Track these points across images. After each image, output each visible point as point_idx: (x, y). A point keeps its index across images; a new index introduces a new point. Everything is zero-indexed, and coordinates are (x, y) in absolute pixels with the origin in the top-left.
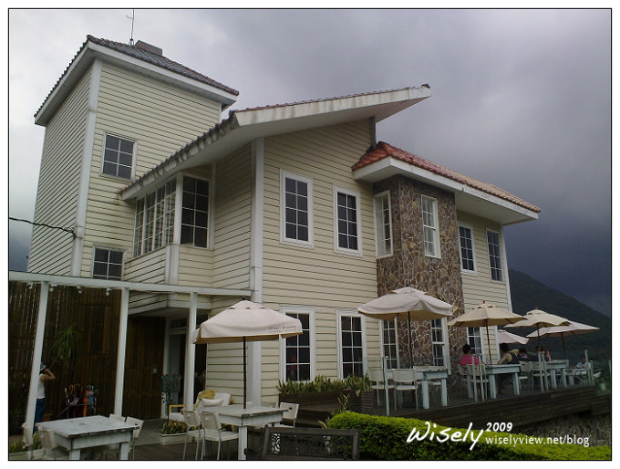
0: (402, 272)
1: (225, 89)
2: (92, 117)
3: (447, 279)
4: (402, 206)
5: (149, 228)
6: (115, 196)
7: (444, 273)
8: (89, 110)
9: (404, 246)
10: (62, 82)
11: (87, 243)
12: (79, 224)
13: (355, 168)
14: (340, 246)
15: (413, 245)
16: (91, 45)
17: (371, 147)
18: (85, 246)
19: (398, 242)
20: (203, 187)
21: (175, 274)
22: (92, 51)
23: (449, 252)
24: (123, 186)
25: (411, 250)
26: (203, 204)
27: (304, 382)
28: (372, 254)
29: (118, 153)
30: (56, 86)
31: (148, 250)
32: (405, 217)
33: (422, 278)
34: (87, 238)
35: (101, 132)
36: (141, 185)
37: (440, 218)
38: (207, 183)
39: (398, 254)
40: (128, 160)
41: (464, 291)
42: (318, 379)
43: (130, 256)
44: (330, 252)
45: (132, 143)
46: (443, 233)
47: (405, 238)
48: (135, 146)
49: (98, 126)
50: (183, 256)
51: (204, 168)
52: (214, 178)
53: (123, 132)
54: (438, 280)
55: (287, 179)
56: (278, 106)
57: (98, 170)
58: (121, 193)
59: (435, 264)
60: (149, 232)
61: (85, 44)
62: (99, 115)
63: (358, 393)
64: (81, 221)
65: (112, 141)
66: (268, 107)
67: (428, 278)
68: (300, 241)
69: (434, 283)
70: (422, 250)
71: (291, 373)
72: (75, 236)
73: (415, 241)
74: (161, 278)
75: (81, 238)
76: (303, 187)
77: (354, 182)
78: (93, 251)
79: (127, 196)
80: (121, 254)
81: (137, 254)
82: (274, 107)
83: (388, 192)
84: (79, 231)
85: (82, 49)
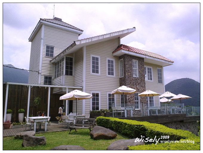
0: (126, 81)
1: (79, 30)
2: (42, 41)
3: (140, 83)
4: (126, 63)
5: (58, 70)
6: (49, 62)
7: (139, 81)
8: (41, 39)
9: (127, 74)
10: (35, 30)
11: (42, 75)
12: (40, 70)
13: (113, 52)
14: (108, 74)
15: (129, 74)
16: (41, 21)
17: (119, 46)
18: (42, 76)
19: (125, 73)
20: (71, 59)
21: (64, 83)
22: (42, 22)
23: (141, 75)
24: (51, 59)
25: (129, 75)
26: (71, 64)
27: (97, 111)
28: (118, 76)
29: (50, 50)
30: (33, 31)
31: (58, 76)
32: (127, 66)
33: (132, 83)
34: (42, 73)
35: (45, 45)
36: (55, 59)
37: (139, 66)
38: (72, 58)
39: (125, 76)
40: (52, 52)
41: (146, 86)
42: (101, 110)
43: (54, 78)
44: (106, 76)
45: (53, 47)
46: (140, 70)
47: (127, 72)
48: (54, 48)
49: (44, 43)
50: (66, 78)
51: (71, 54)
52: (74, 57)
53: (51, 44)
54: (137, 84)
55: (92, 57)
56: (87, 38)
57: (44, 55)
58: (51, 61)
59: (136, 79)
60: (58, 72)
61: (40, 21)
62: (44, 40)
63: (105, 112)
64: (40, 69)
65: (48, 47)
66: (85, 39)
67: (134, 83)
68: (96, 74)
69: (136, 84)
70: (132, 75)
71: (93, 108)
72: (39, 73)
73: (130, 72)
74: (60, 84)
75: (40, 74)
76: (97, 59)
77: (113, 57)
78: (44, 77)
79: (52, 62)
80: (51, 78)
81: (55, 77)
82: (86, 39)
83: (123, 59)
84: (40, 72)
85: (39, 22)
